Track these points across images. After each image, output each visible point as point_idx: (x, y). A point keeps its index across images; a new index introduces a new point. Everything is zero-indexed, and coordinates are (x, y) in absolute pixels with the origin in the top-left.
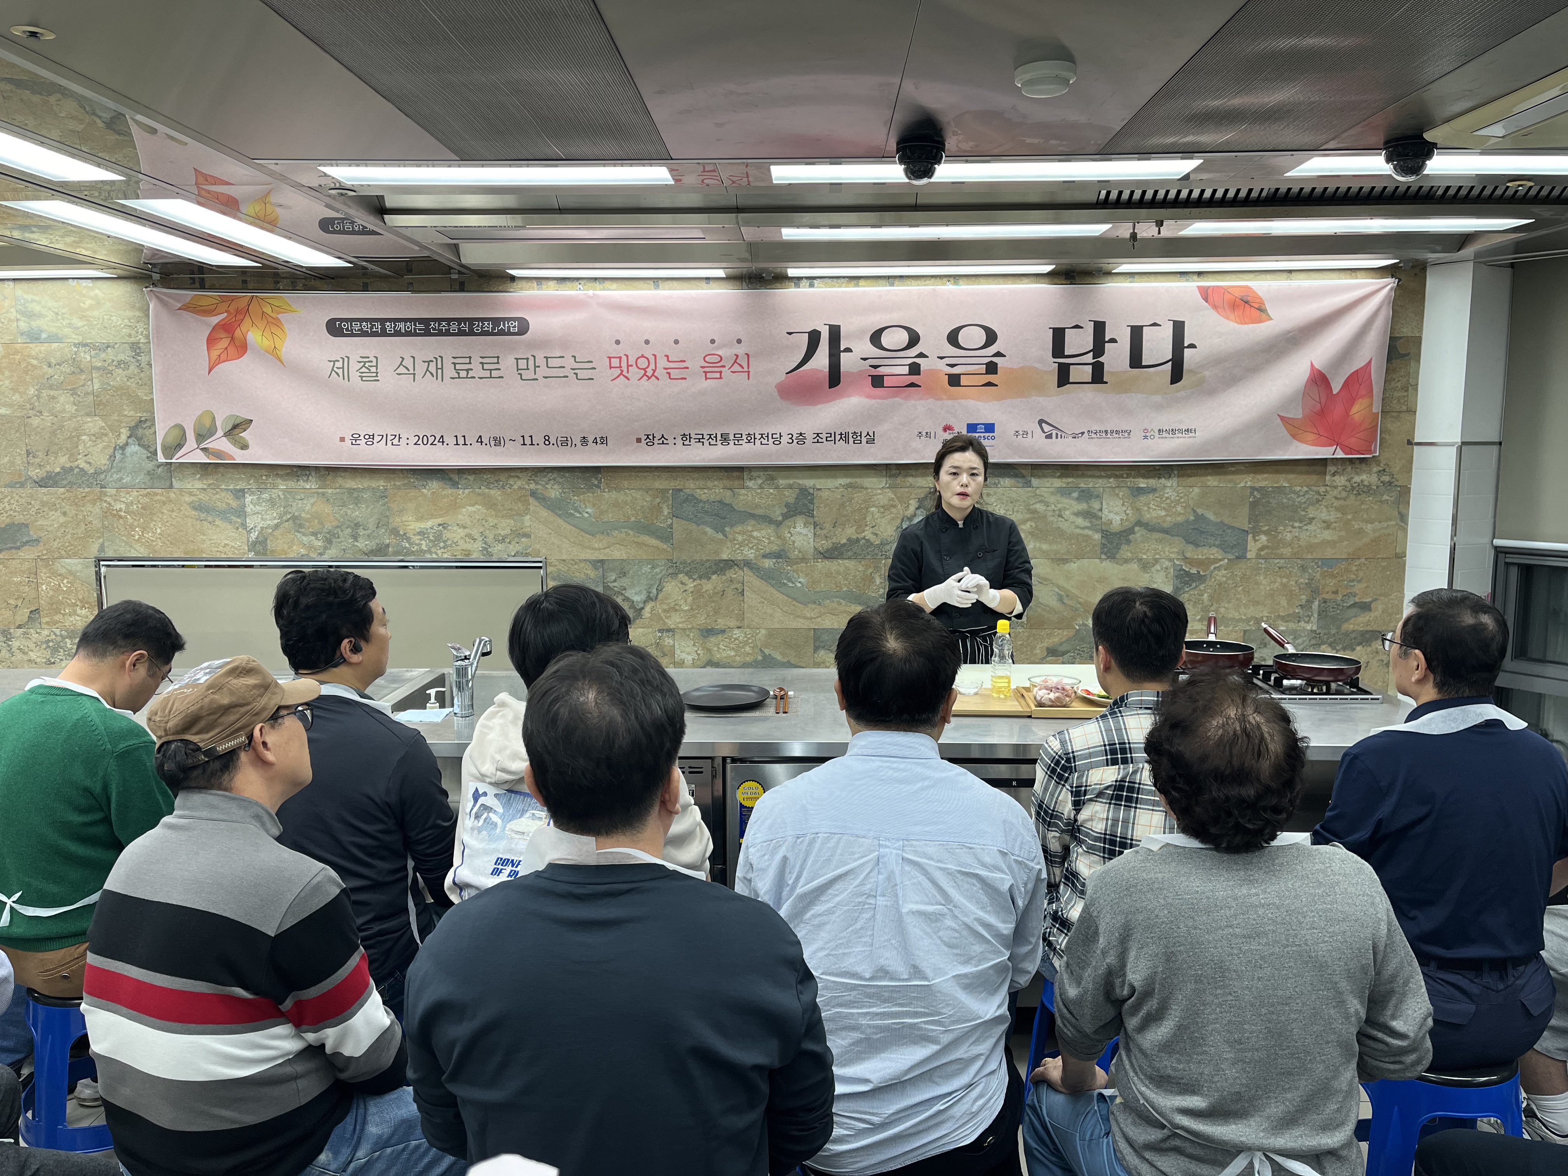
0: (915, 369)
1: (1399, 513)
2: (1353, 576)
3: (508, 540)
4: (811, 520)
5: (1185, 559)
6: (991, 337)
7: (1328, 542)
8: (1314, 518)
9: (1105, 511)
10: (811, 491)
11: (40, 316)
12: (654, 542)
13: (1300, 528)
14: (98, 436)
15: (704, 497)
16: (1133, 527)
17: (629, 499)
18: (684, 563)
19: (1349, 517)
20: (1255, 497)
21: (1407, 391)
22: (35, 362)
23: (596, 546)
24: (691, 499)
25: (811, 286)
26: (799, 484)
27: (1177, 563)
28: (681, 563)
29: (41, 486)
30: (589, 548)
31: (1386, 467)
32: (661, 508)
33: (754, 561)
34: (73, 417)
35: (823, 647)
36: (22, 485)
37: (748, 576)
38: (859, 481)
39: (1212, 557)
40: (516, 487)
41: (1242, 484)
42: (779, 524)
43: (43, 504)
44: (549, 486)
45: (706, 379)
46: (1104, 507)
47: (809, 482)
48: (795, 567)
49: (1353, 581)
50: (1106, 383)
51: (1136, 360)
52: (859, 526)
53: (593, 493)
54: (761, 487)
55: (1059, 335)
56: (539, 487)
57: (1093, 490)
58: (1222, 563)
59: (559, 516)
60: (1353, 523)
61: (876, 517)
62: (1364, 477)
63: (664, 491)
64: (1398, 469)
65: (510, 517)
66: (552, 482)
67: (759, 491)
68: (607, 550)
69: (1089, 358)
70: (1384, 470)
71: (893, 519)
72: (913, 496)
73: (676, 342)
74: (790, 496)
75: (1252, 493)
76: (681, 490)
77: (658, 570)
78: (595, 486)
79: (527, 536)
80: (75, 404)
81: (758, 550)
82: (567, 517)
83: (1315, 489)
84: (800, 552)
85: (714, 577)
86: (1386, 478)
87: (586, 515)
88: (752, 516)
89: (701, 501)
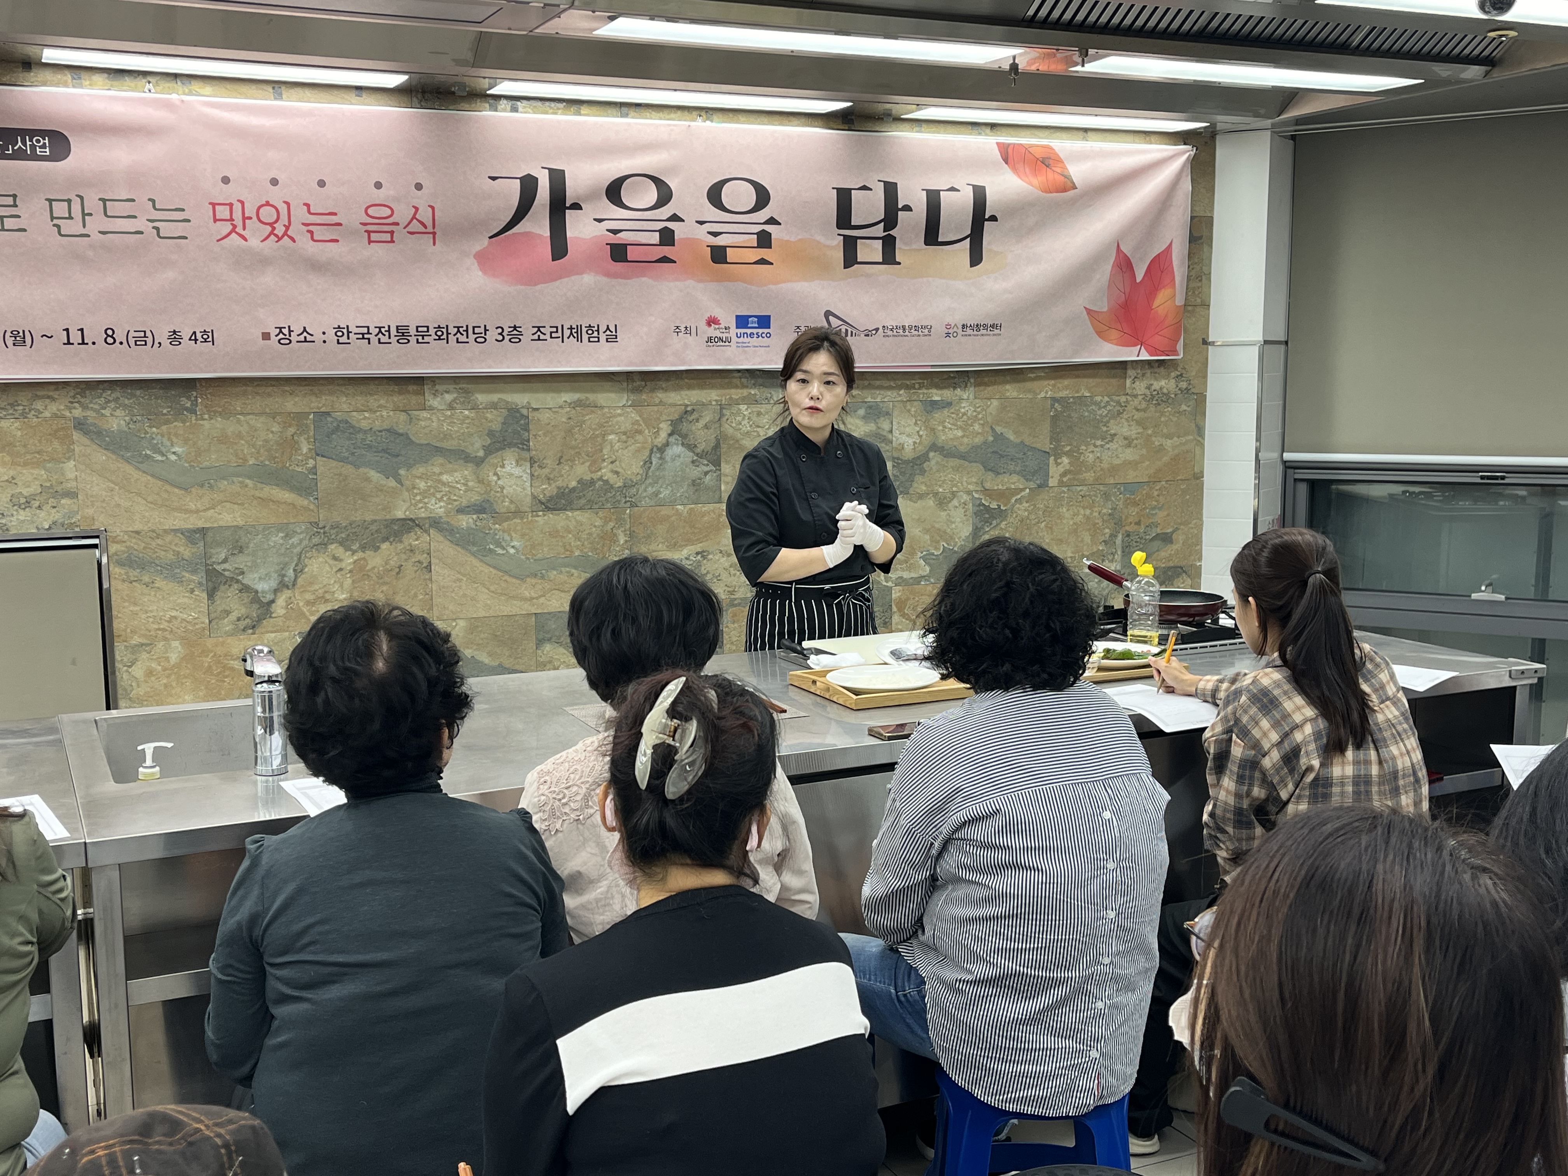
0: (667, 237)
1: (1197, 426)
2: (1154, 503)
3: (37, 504)
4: (526, 455)
5: (985, 491)
6: (763, 197)
7: (1130, 462)
8: (1115, 435)
9: (896, 433)
10: (524, 412)
12: (287, 496)
13: (1102, 446)
15: (364, 425)
16: (927, 453)
17: (244, 429)
18: (336, 526)
19: (1150, 432)
20: (1056, 410)
21: (1201, 281)
23: (192, 506)
24: (346, 428)
25: (515, 110)
26: (507, 402)
27: (976, 496)
28: (332, 527)
30: (179, 510)
31: (1184, 371)
32: (297, 442)
33: (445, 519)
35: (549, 640)
37: (437, 542)
38: (591, 397)
39: (1013, 487)
40: (47, 414)
41: (1043, 395)
42: (479, 462)
44: (107, 412)
45: (370, 242)
46: (895, 427)
47: (520, 398)
48: (505, 524)
49: (1154, 508)
50: (899, 263)
51: (932, 235)
52: (594, 462)
53: (184, 422)
54: (451, 407)
55: (844, 197)
56: (89, 413)
57: (881, 405)
58: (1023, 494)
59: (127, 460)
60: (1154, 439)
61: (616, 447)
62: (1163, 383)
63: (300, 416)
64: (1194, 374)
65: (38, 464)
66: (112, 405)
67: (449, 413)
68: (211, 513)
69: (879, 231)
70: (1181, 375)
71: (638, 451)
72: (664, 417)
73: (322, 184)
74: (495, 420)
75: (1052, 406)
76: (328, 414)
77: (295, 540)
78: (187, 409)
79: (72, 494)
81: (450, 501)
82: (141, 460)
83: (1117, 398)
84: (512, 502)
85: (385, 546)
86: (1183, 385)
87: (173, 458)
88: (439, 451)
89: (360, 430)
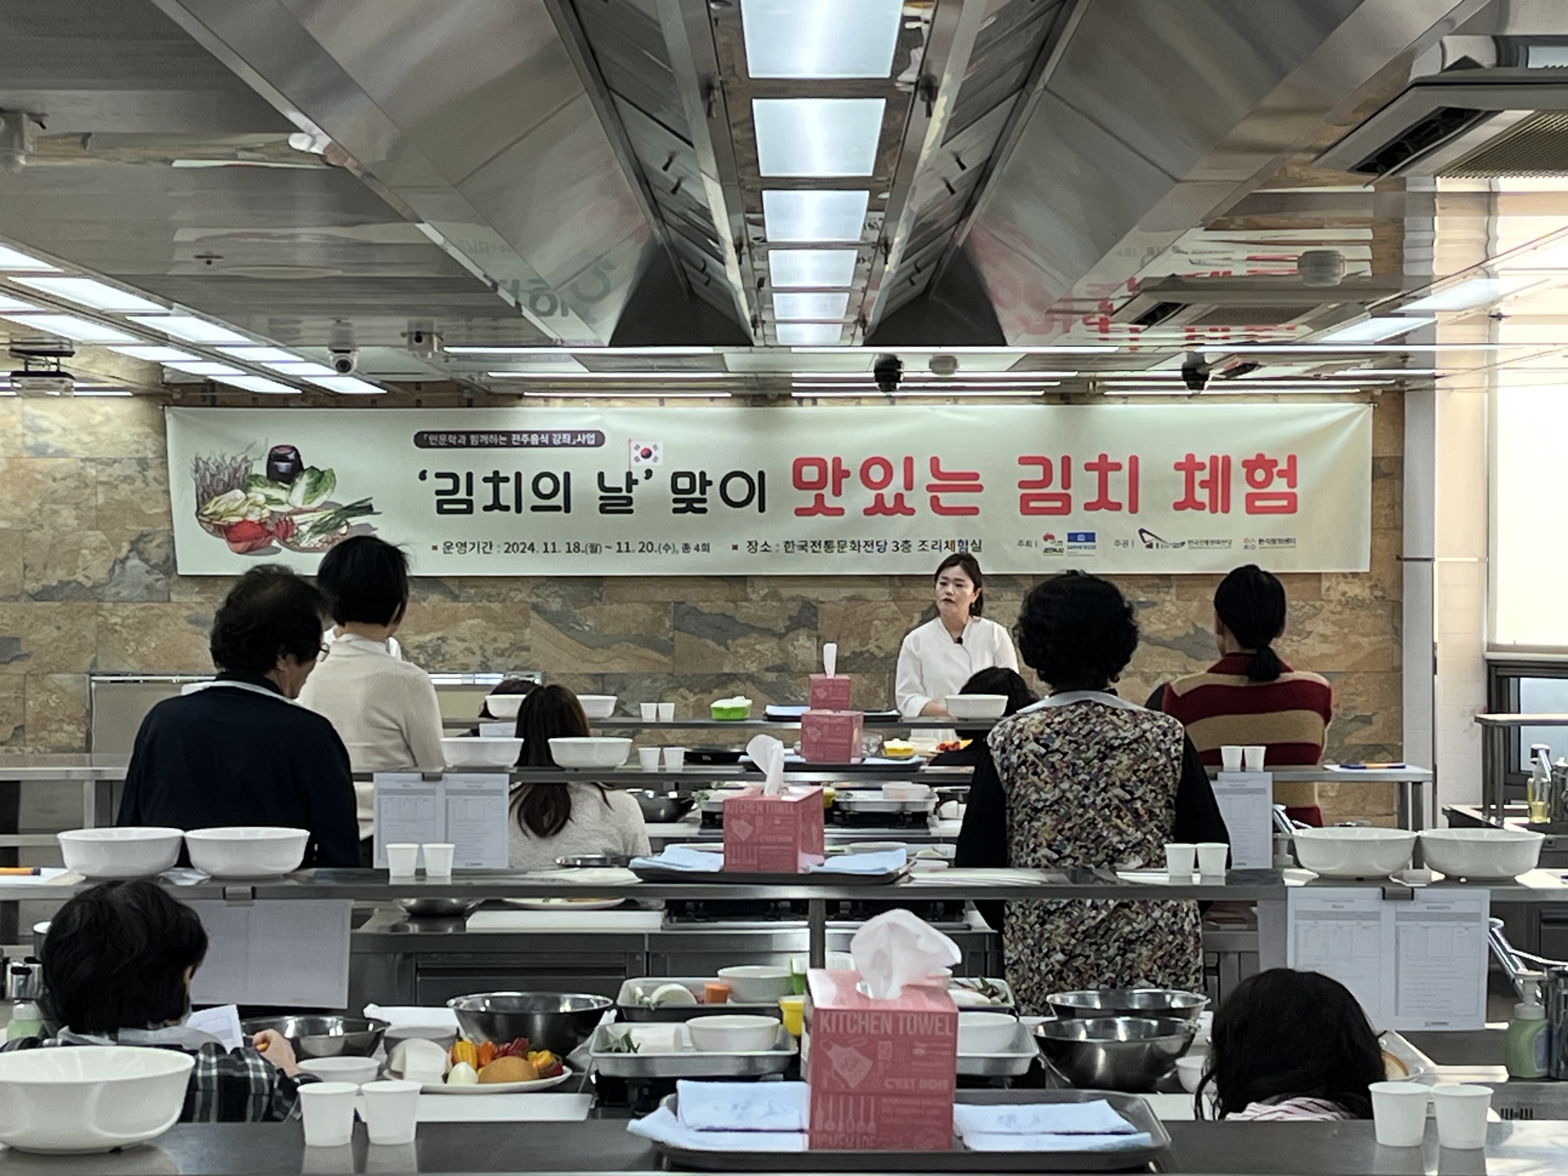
1: (1395, 627)
2: (1353, 690)
3: (508, 653)
4: (814, 633)
7: (1326, 655)
8: (1312, 632)
10: (814, 604)
11: (47, 431)
12: (655, 655)
13: (1299, 641)
14: (97, 550)
15: (705, 610)
18: (685, 676)
19: (1346, 630)
22: (39, 477)
23: (596, 659)
24: (695, 611)
25: (814, 404)
26: (801, 594)
28: (682, 677)
29: (36, 600)
30: (588, 661)
31: (1377, 581)
32: (662, 621)
33: (756, 675)
34: (74, 531)
36: (16, 599)
37: (750, 690)
38: (862, 592)
40: (517, 599)
42: (781, 636)
43: (38, 618)
44: (551, 598)
47: (811, 593)
48: (798, 680)
49: (1354, 695)
52: (862, 639)
53: (594, 606)
54: (764, 599)
56: (541, 598)
59: (560, 630)
60: (1350, 637)
61: (879, 629)
62: (1358, 591)
63: (665, 604)
64: (1389, 583)
65: (510, 630)
66: (554, 595)
67: (762, 603)
68: (608, 664)
70: (1376, 585)
71: (895, 632)
72: (915, 609)
74: (793, 609)
76: (683, 603)
77: (658, 684)
78: (596, 598)
79: (527, 649)
80: (77, 518)
81: (760, 663)
82: (568, 630)
83: (1311, 603)
84: (803, 665)
85: (716, 691)
86: (1379, 593)
87: (587, 628)
88: (753, 628)
89: (702, 614)
